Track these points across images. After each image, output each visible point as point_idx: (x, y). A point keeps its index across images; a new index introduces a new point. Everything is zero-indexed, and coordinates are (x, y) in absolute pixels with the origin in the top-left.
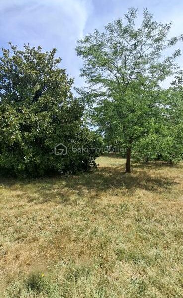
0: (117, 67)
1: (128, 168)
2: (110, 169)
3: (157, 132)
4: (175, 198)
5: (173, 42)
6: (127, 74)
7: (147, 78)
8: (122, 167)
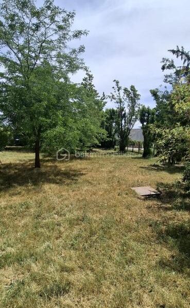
0: (18, 46)
1: (38, 162)
2: (16, 165)
3: (65, 125)
4: (79, 188)
5: (77, 34)
6: (31, 57)
7: (55, 67)
8: (32, 162)
